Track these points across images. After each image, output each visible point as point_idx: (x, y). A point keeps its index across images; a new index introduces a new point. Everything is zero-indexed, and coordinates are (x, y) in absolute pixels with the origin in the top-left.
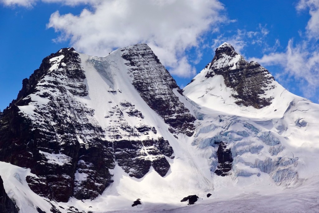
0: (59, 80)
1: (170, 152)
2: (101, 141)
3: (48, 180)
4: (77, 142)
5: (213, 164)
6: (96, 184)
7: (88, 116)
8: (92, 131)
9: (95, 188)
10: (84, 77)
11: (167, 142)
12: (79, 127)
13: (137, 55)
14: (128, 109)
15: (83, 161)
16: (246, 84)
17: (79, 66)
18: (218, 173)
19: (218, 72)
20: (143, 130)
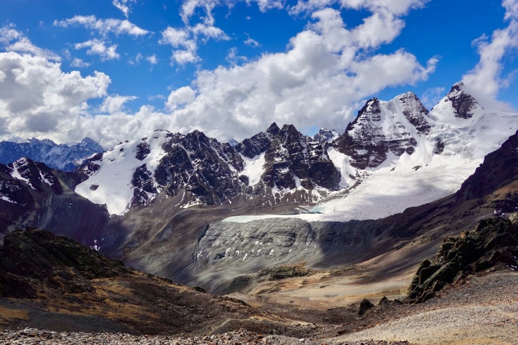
0: (368, 116)
1: (415, 144)
2: (383, 141)
3: (357, 161)
4: (371, 144)
5: (434, 149)
6: (379, 160)
7: (379, 130)
8: (380, 138)
9: (378, 162)
10: (380, 112)
11: (415, 140)
12: (374, 136)
13: (407, 98)
14: (398, 125)
15: (374, 151)
16: (462, 107)
17: (378, 107)
18: (436, 153)
19: (450, 99)
20: (404, 134)
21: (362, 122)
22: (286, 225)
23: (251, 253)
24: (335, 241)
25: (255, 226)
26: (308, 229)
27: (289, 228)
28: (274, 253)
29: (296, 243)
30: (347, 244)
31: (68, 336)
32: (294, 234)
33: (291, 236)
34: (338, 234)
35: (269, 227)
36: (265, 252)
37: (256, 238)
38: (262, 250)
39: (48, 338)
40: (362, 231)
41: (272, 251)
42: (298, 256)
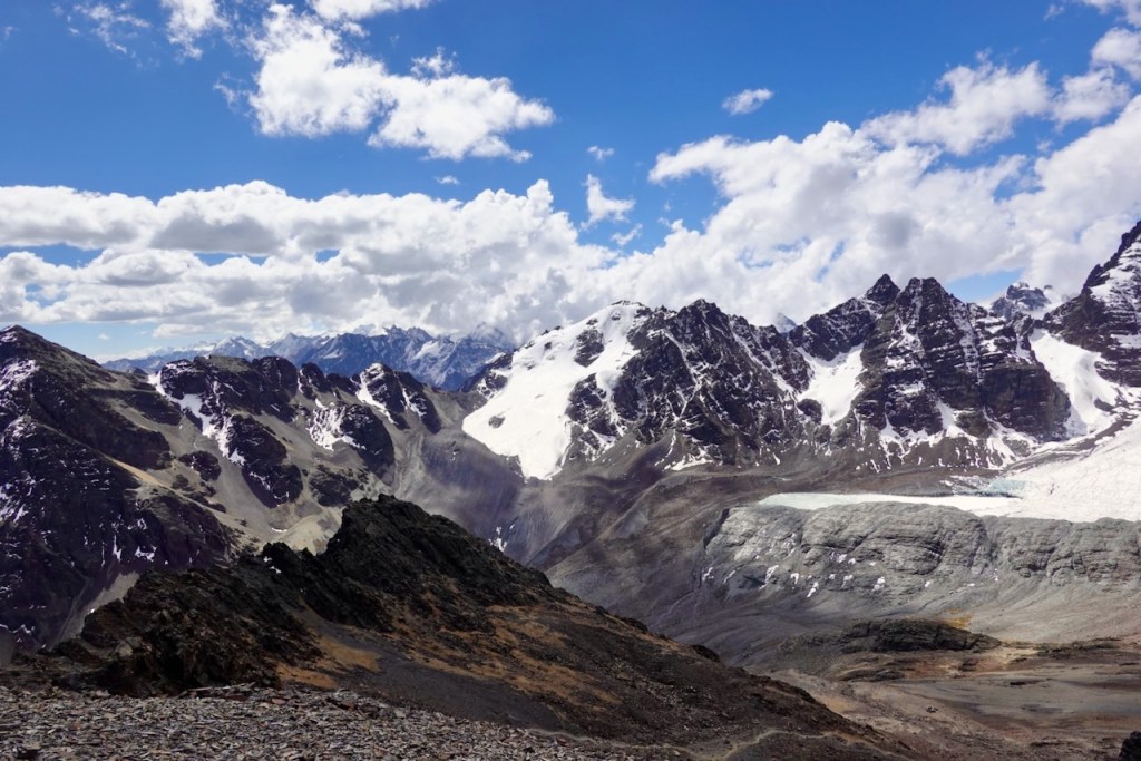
21: (1133, 263)
22: (917, 520)
23: (828, 581)
24: (1055, 570)
25: (838, 519)
26: (976, 535)
27: (924, 528)
28: (886, 586)
29: (943, 567)
30: (1090, 580)
31: (407, 717)
32: (938, 543)
33: (930, 549)
34: (1063, 551)
35: (871, 522)
36: (863, 582)
37: (840, 547)
38: (855, 578)
39: (371, 716)
40: (1134, 550)
41: (881, 581)
42: (949, 599)
